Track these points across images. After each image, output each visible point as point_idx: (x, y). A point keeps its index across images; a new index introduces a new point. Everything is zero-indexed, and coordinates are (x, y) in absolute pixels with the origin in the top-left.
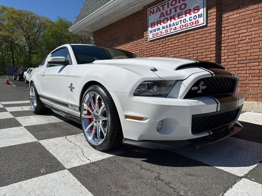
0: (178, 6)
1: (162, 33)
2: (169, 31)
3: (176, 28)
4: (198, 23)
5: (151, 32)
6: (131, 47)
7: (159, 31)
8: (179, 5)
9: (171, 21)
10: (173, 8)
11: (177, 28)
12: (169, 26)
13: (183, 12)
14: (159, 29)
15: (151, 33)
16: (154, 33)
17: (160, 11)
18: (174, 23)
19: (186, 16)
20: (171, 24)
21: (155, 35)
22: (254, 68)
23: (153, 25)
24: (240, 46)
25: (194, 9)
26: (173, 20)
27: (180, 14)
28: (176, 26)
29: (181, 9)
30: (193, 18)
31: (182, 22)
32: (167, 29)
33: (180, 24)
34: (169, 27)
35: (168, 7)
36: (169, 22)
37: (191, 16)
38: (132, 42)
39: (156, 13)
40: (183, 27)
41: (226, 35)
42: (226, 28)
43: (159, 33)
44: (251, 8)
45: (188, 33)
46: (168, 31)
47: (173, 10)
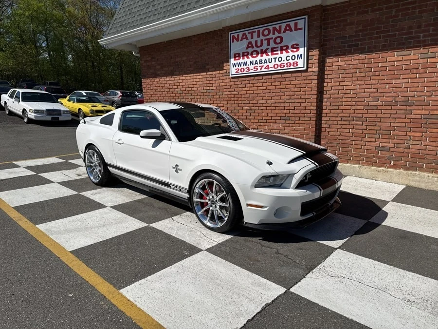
0: (272, 38)
1: (249, 70)
2: (259, 68)
3: (268, 67)
4: (297, 65)
5: (234, 65)
6: (203, 80)
7: (245, 67)
8: (274, 37)
9: (262, 56)
10: (265, 40)
11: (270, 67)
12: (260, 62)
13: (278, 47)
14: (245, 64)
15: (233, 67)
16: (239, 68)
17: (247, 39)
18: (266, 60)
19: (282, 53)
20: (262, 60)
21: (239, 71)
22: (357, 127)
23: (237, 56)
24: (344, 100)
25: (293, 47)
26: (264, 55)
27: (274, 49)
28: (268, 64)
29: (275, 42)
30: (290, 58)
31: (277, 60)
32: (256, 65)
33: (273, 63)
34: (260, 64)
35: (259, 36)
36: (259, 58)
37: (288, 54)
38: (205, 74)
39: (241, 40)
40: (278, 67)
41: (329, 84)
42: (330, 76)
43: (246, 70)
44: (357, 58)
45: (283, 76)
46: (257, 69)
47: (265, 42)
